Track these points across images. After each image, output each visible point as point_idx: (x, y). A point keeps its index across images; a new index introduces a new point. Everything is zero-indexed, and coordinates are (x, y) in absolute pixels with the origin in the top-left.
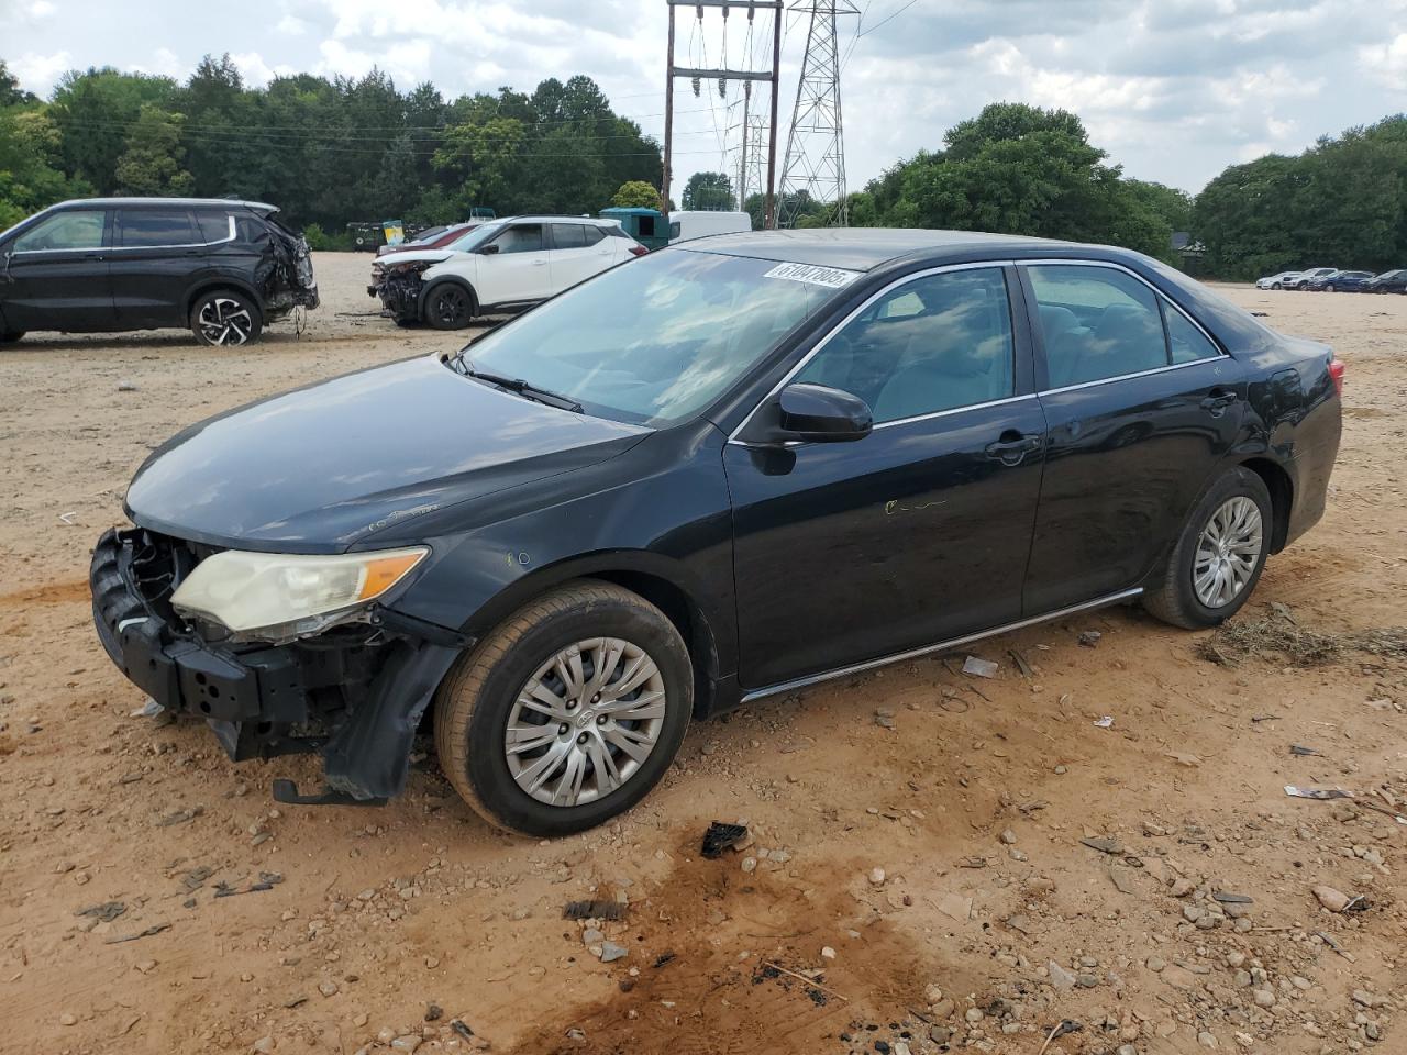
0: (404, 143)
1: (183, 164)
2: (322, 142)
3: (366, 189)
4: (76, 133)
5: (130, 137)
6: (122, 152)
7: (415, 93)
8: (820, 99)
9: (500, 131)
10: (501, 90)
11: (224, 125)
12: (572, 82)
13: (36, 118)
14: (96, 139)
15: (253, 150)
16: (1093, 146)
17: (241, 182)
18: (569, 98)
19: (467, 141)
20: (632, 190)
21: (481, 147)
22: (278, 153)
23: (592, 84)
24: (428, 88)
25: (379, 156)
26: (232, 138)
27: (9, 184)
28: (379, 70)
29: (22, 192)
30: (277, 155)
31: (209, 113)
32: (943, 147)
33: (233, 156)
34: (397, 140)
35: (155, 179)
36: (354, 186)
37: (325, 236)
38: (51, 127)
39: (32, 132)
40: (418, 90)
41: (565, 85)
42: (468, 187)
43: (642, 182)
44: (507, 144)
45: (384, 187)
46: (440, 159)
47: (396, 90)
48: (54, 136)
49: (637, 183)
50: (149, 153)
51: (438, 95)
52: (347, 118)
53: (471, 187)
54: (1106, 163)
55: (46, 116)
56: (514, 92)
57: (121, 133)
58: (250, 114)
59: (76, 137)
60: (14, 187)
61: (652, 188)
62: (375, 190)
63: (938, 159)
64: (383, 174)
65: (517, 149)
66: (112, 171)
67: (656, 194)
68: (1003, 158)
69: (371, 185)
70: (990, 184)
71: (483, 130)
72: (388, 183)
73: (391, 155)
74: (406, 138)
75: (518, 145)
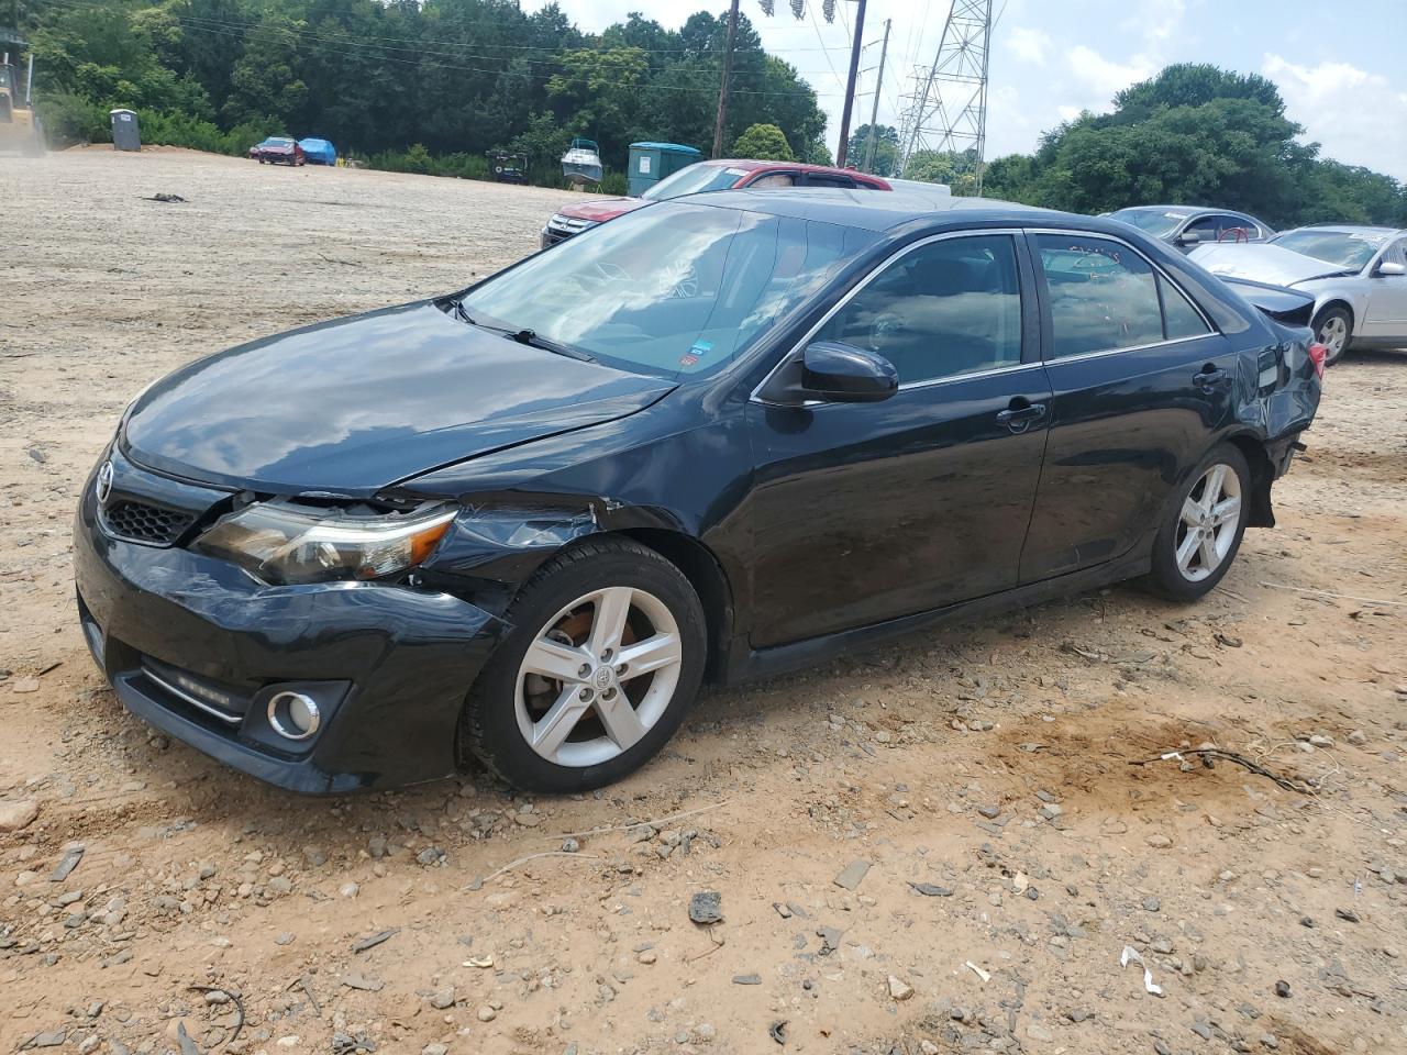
0: (521, 65)
1: (298, 73)
2: (437, 59)
3: (477, 112)
4: (196, 33)
5: (248, 41)
6: (240, 56)
7: (540, 13)
8: (966, 43)
9: (621, 59)
10: (630, 15)
11: (340, 34)
12: (724, 16)
13: (159, 14)
14: (215, 41)
15: (365, 62)
16: (1286, 118)
17: (352, 95)
18: (719, 34)
19: (586, 67)
20: (758, 133)
21: (599, 76)
22: (391, 66)
23: (745, 19)
24: (554, 10)
25: (493, 77)
26: (346, 49)
27: (115, 80)
29: (126, 88)
30: (390, 70)
31: (329, 22)
32: (1112, 110)
33: (347, 67)
34: (513, 62)
35: (267, 85)
36: (464, 109)
37: (430, 159)
38: (173, 24)
39: (152, 29)
40: (543, 11)
41: (717, 18)
42: (580, 117)
43: (770, 126)
44: (627, 73)
45: (494, 111)
46: (556, 85)
47: (522, 9)
48: (174, 34)
49: (762, 125)
50: (264, 59)
51: (564, 16)
52: (464, 36)
53: (585, 118)
54: (1301, 140)
55: (169, 14)
56: (645, 18)
57: (239, 35)
58: (366, 24)
59: (194, 38)
60: (119, 83)
61: (780, 132)
62: (485, 114)
63: (1104, 122)
64: (495, 97)
65: (637, 79)
66: (226, 75)
67: (783, 139)
68: (1175, 127)
69: (481, 108)
70: (1155, 157)
71: (603, 57)
72: (499, 107)
73: (506, 78)
74: (523, 61)
75: (638, 76)
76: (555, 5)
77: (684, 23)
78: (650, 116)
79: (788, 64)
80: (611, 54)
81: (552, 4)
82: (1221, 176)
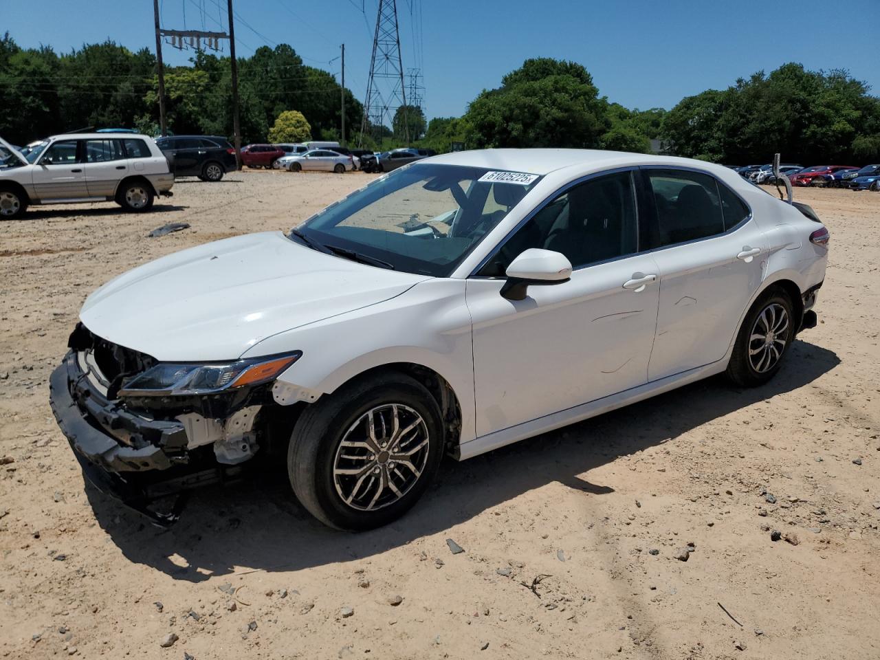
0: (126, 87)
2: (69, 87)
3: (100, 118)
9: (190, 79)
12: (278, 48)
19: (168, 85)
20: (287, 117)
21: (177, 90)
22: (39, 95)
23: (291, 49)
24: (146, 52)
25: (109, 96)
26: (6, 86)
28: (112, 40)
30: (38, 97)
32: (502, 85)
33: (7, 98)
34: (121, 85)
36: (92, 116)
41: (273, 50)
43: (296, 112)
44: (194, 87)
46: (150, 97)
49: (291, 112)
54: (600, 96)
62: (106, 118)
64: (111, 108)
65: (201, 90)
67: (304, 119)
68: (527, 94)
69: (103, 116)
70: (517, 111)
71: (178, 78)
72: (114, 114)
73: (118, 96)
74: (128, 84)
75: (202, 88)
76: (147, 49)
77: (253, 54)
78: (212, 111)
79: (329, 74)
80: (184, 76)
81: (144, 49)
82: (554, 119)
